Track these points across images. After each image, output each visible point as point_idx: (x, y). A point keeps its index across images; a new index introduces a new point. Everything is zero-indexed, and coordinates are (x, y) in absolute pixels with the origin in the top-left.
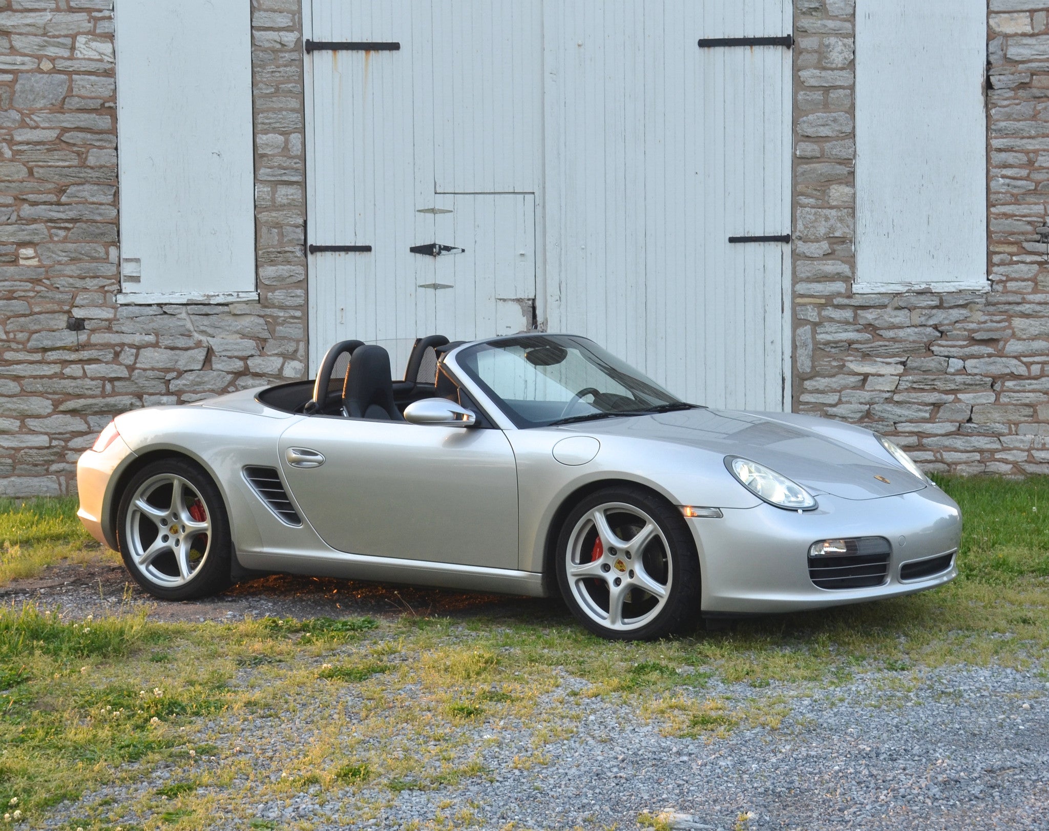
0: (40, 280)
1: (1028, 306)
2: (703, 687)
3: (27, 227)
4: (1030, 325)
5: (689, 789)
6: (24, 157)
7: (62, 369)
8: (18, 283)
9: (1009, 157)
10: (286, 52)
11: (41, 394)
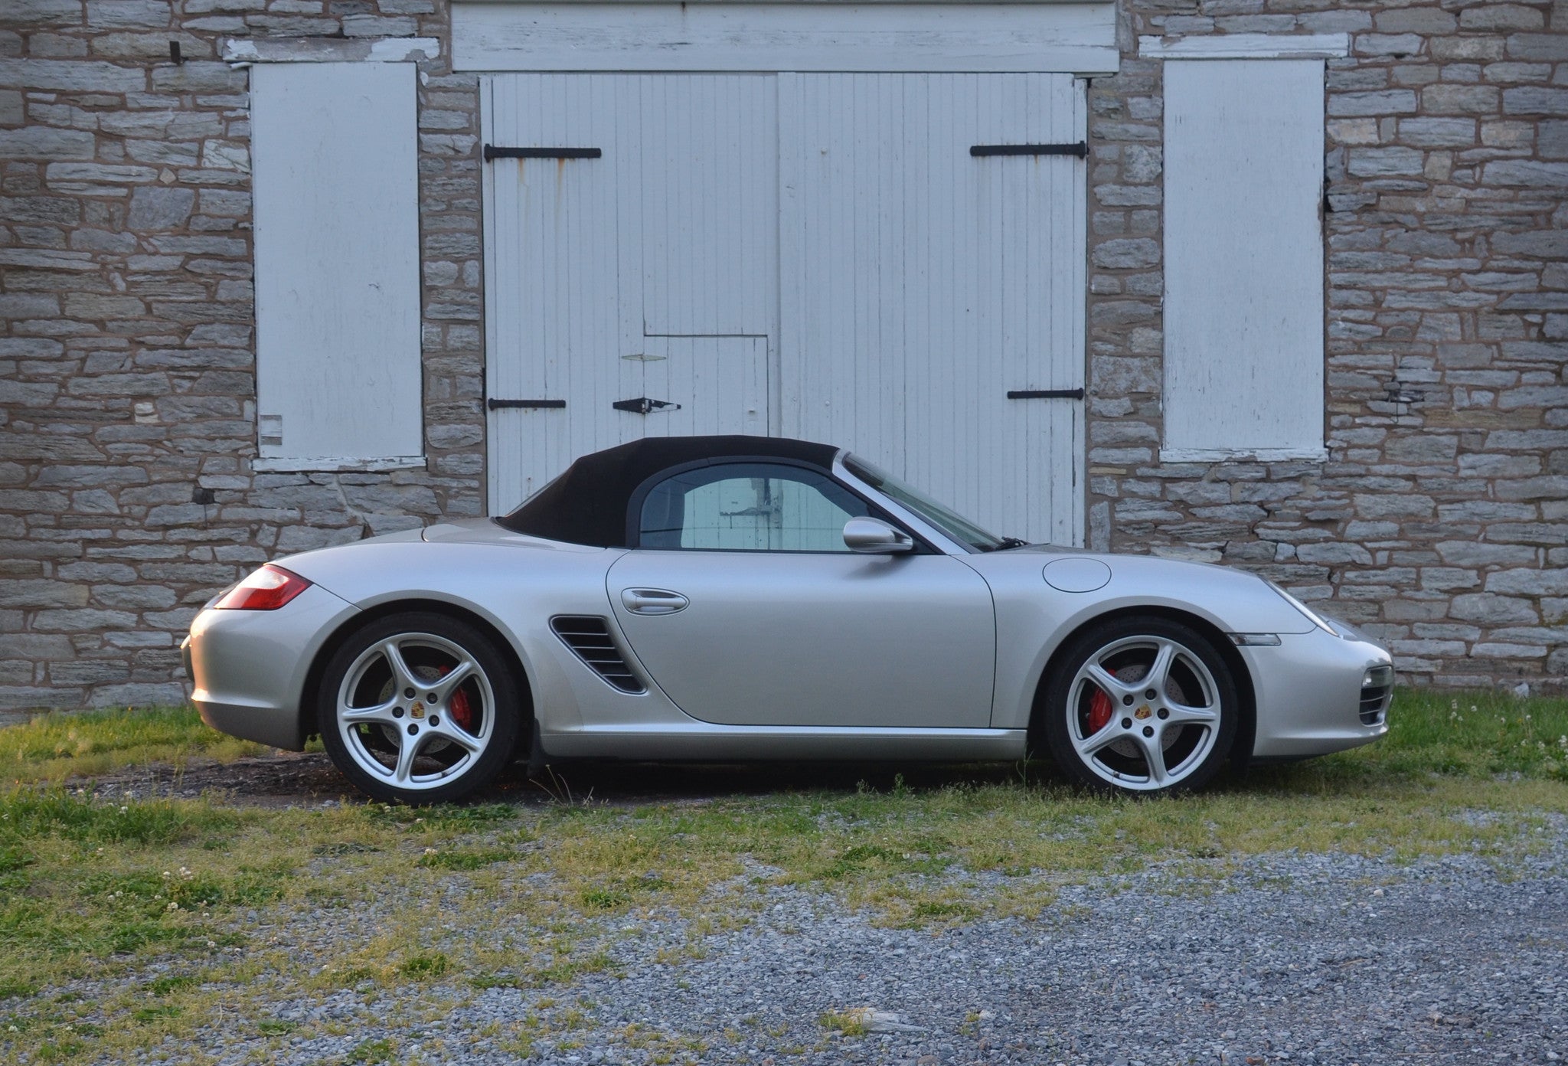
0: (160, 442)
1: (1373, 479)
2: (938, 874)
3: (145, 376)
4: (1376, 503)
5: (900, 987)
6: (141, 290)
7: (187, 551)
8: (133, 445)
9: (1351, 296)
10: (460, 160)
11: (162, 582)
